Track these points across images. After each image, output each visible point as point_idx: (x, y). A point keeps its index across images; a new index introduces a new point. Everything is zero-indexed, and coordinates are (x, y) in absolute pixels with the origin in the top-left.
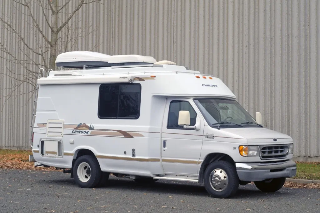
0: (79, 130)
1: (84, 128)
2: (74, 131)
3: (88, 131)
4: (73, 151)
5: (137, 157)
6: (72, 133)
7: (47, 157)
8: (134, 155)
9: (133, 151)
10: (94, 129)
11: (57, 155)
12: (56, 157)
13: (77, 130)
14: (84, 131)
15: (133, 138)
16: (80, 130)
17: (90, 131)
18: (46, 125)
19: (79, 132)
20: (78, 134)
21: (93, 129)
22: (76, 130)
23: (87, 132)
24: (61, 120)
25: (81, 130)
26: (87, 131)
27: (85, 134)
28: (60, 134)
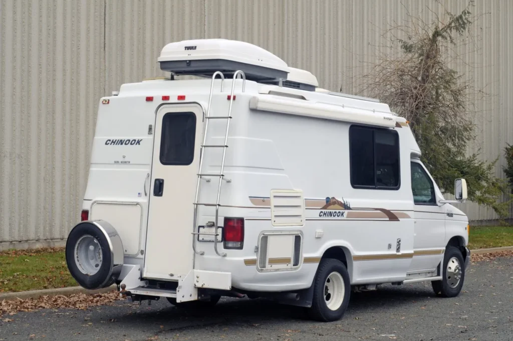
0: (330, 211)
1: (337, 206)
2: (322, 212)
3: (343, 211)
4: (319, 253)
5: (402, 252)
6: (320, 216)
7: (270, 271)
8: (398, 250)
9: (399, 242)
10: (351, 207)
11: (291, 265)
12: (287, 270)
13: (328, 211)
14: (337, 211)
15: (399, 220)
16: (332, 211)
17: (346, 212)
18: (270, 201)
19: (331, 214)
20: (330, 218)
21: (349, 208)
22: (325, 211)
23: (342, 214)
24: (298, 190)
25: (334, 211)
26: (341, 211)
27: (340, 218)
28: (297, 220)
